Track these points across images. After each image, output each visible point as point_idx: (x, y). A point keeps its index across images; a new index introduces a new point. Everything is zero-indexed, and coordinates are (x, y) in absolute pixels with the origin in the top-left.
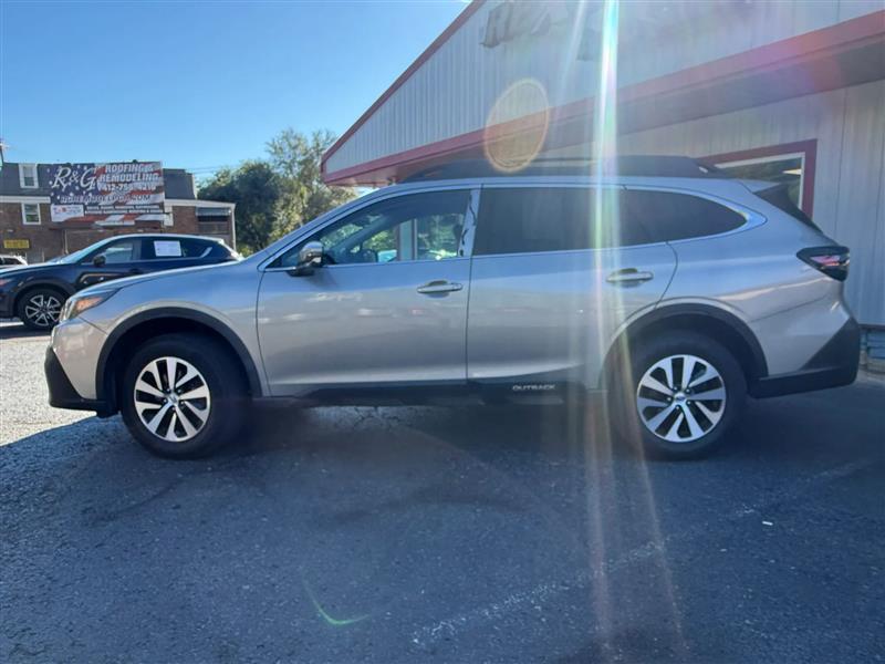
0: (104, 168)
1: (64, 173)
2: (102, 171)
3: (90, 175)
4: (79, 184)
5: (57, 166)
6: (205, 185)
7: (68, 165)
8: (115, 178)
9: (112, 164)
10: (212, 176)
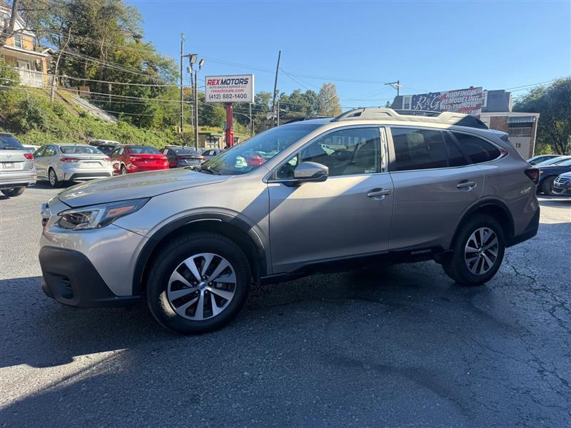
0: (445, 95)
1: (423, 99)
2: (444, 97)
3: (437, 100)
4: (429, 107)
5: (419, 96)
6: (521, 100)
7: (425, 95)
8: (451, 101)
9: (450, 92)
10: (526, 93)
